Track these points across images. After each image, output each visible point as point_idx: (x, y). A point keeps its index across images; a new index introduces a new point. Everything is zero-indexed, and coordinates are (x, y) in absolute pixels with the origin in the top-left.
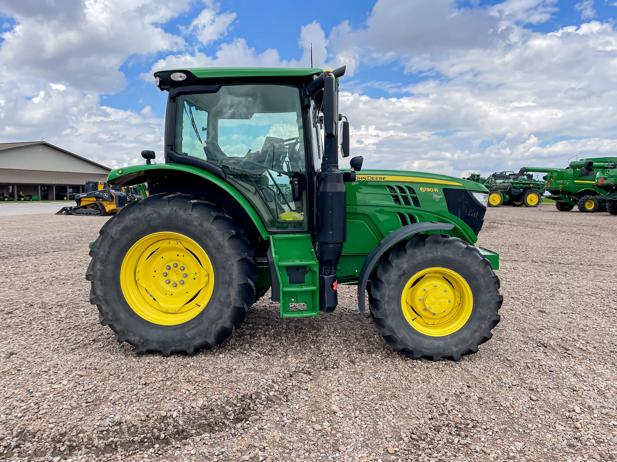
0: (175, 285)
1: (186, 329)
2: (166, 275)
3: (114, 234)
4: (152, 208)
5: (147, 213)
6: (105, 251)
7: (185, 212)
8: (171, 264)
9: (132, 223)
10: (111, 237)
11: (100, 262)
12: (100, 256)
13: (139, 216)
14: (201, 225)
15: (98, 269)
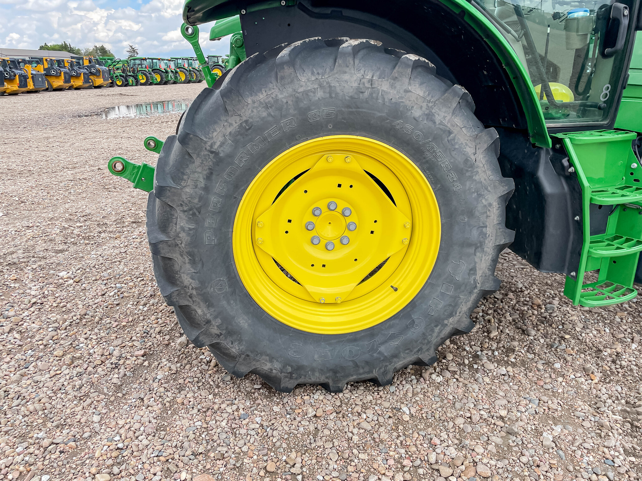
0: (328, 247)
1: (379, 339)
2: (309, 227)
3: (218, 144)
4: (313, 73)
5: (301, 90)
6: (196, 187)
7: (392, 86)
8: (322, 205)
9: (264, 114)
10: (212, 152)
11: (184, 211)
12: (184, 197)
13: (280, 96)
14: (429, 116)
15: (183, 229)
